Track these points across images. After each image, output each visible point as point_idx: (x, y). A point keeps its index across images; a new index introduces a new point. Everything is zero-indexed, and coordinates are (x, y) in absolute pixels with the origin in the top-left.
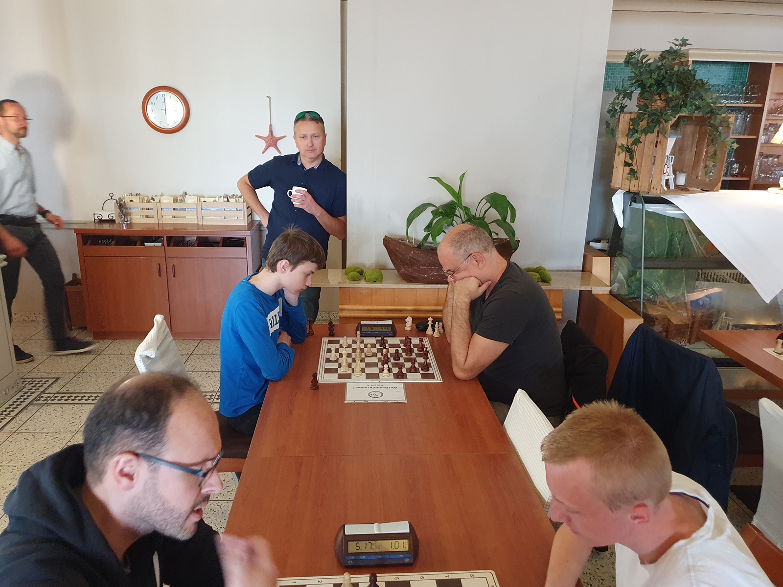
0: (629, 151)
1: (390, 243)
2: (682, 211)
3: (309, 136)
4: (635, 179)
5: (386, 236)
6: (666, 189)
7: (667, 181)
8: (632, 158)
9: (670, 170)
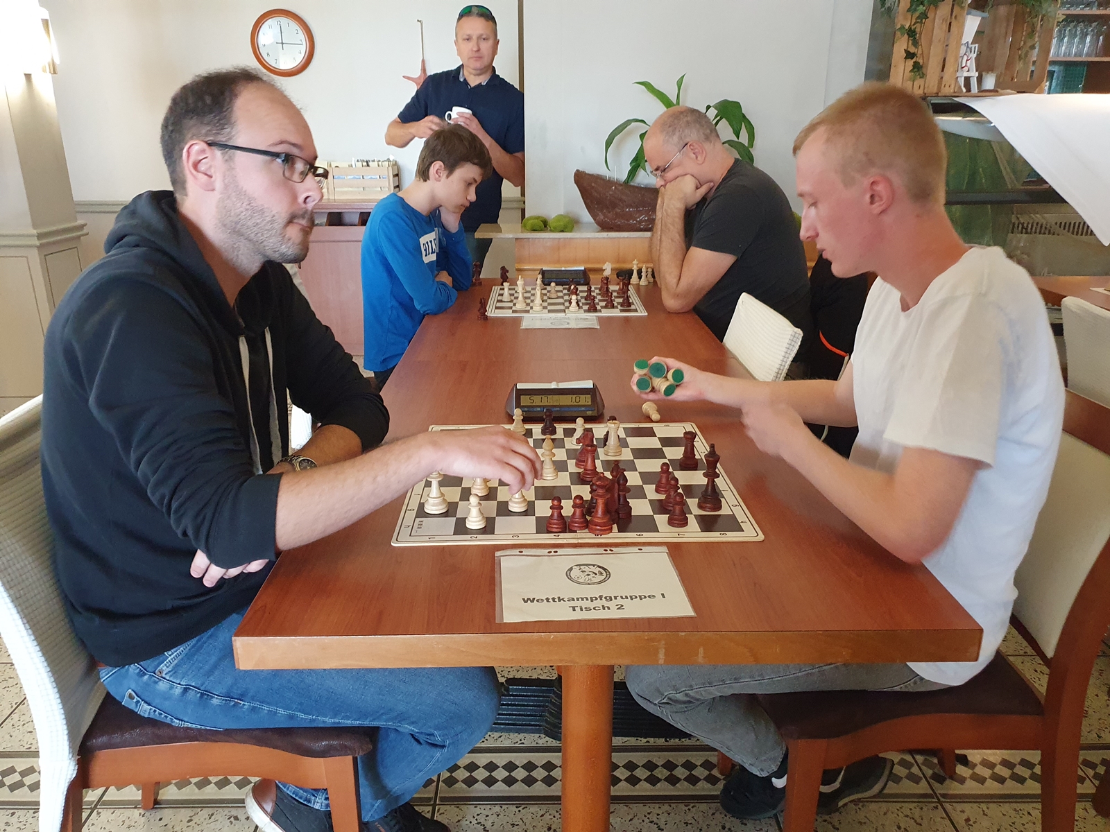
0: (911, 33)
1: (584, 181)
3: (475, 39)
4: (920, 78)
5: (577, 170)
6: (964, 90)
7: (967, 80)
8: (916, 44)
9: (972, 64)
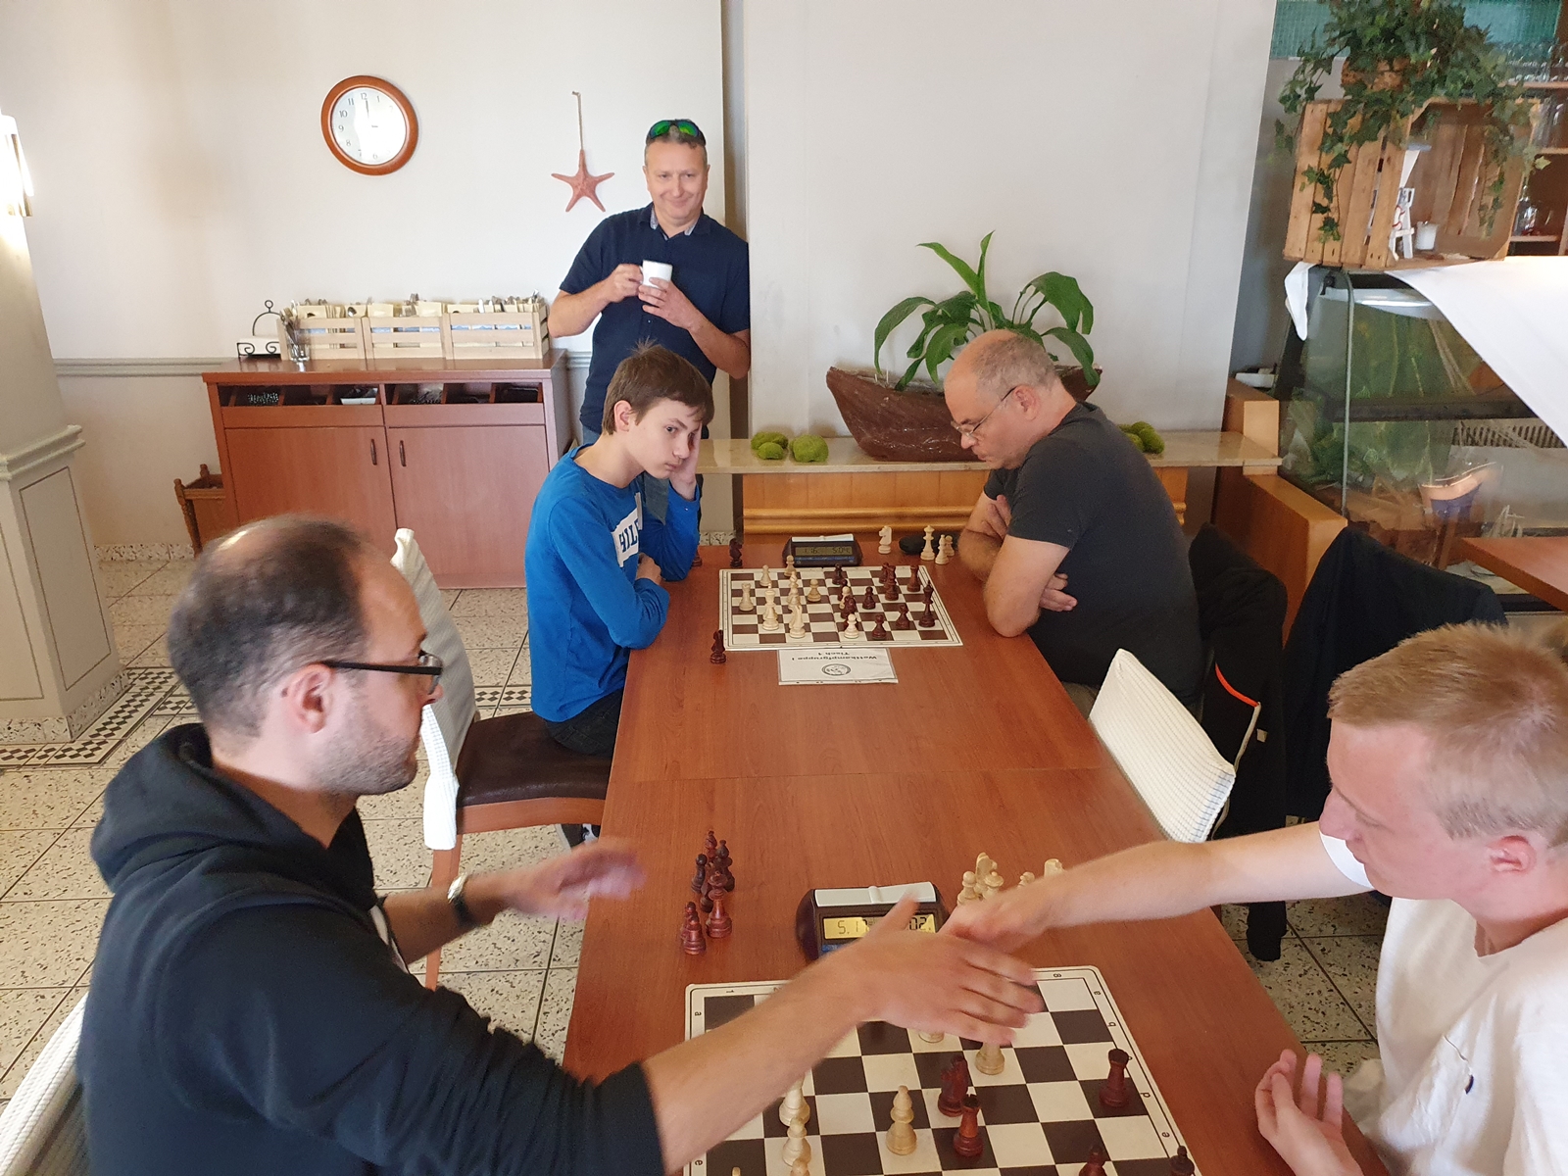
0: (1324, 180)
1: (840, 382)
2: (1428, 300)
3: (675, 176)
4: (1334, 239)
5: (832, 368)
6: (1396, 257)
7: (1399, 239)
8: (1329, 195)
9: (1406, 219)
